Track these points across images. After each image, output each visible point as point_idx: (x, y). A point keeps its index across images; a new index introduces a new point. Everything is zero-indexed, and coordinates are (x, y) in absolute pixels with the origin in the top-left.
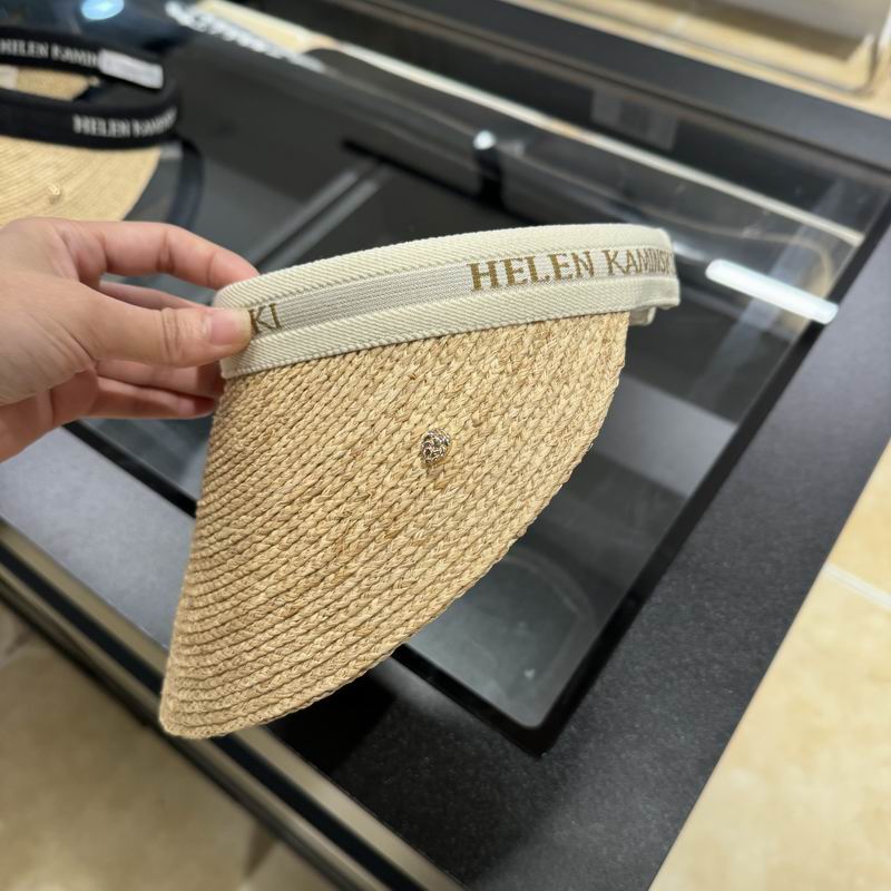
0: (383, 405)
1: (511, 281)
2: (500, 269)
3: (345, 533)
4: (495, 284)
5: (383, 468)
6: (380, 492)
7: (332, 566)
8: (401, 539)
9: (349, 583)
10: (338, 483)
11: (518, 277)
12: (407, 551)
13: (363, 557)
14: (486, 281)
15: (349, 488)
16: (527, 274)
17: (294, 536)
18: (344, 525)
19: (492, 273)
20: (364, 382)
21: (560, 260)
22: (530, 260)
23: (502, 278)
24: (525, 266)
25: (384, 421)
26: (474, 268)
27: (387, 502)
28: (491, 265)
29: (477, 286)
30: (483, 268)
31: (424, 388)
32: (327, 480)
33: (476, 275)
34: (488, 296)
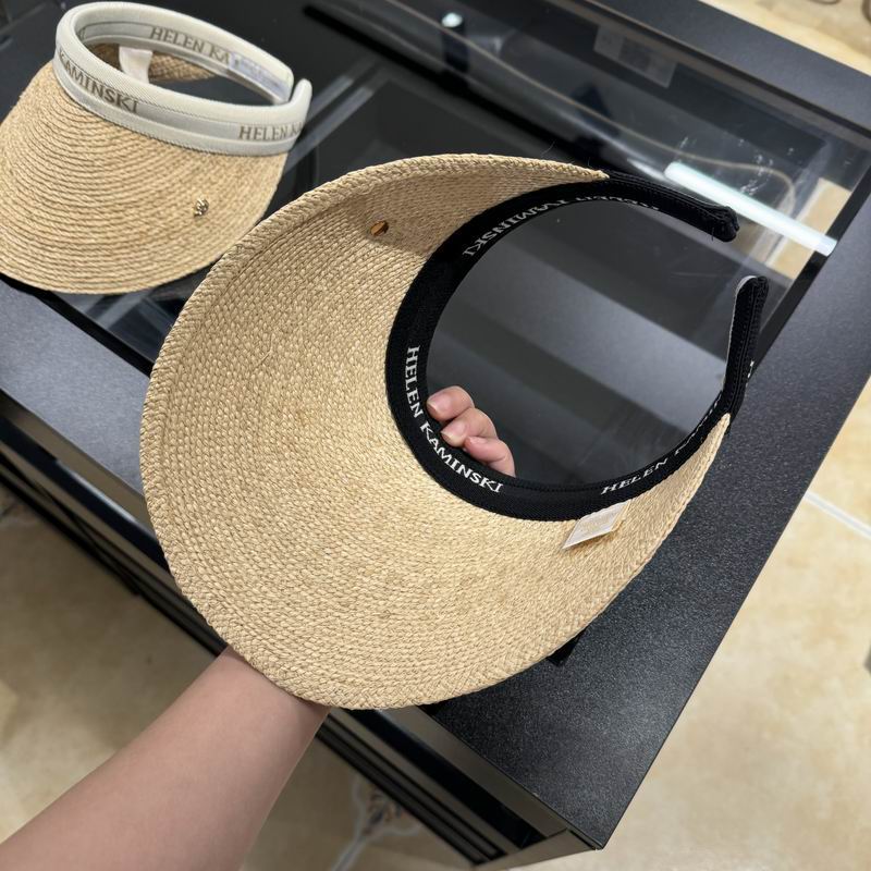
0: (181, 177)
1: (255, 138)
2: (253, 131)
3: (148, 230)
4: (248, 138)
5: (174, 208)
6: (170, 218)
7: (137, 242)
8: (174, 242)
9: (144, 252)
10: (150, 206)
11: (258, 137)
12: (176, 248)
13: (154, 243)
14: (245, 136)
15: (155, 210)
16: (262, 137)
17: (118, 221)
18: (148, 227)
19: (249, 133)
20: (174, 161)
21: (277, 130)
22: (265, 130)
23: (252, 136)
24: (262, 132)
25: (179, 185)
26: (242, 128)
27: (172, 224)
28: (250, 129)
29: (241, 137)
30: (246, 129)
31: (202, 175)
32: (143, 202)
33: (242, 131)
34: (244, 143)
